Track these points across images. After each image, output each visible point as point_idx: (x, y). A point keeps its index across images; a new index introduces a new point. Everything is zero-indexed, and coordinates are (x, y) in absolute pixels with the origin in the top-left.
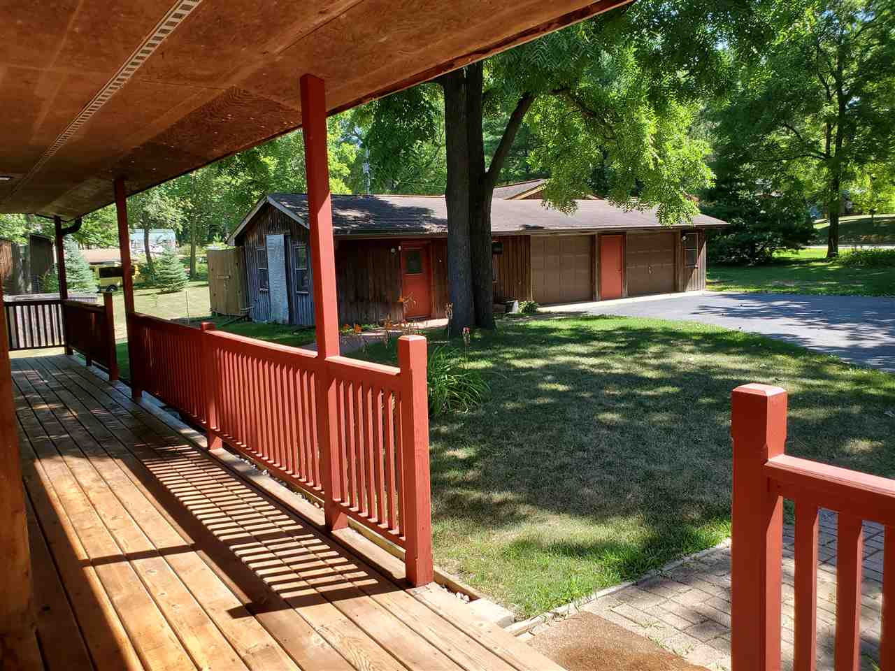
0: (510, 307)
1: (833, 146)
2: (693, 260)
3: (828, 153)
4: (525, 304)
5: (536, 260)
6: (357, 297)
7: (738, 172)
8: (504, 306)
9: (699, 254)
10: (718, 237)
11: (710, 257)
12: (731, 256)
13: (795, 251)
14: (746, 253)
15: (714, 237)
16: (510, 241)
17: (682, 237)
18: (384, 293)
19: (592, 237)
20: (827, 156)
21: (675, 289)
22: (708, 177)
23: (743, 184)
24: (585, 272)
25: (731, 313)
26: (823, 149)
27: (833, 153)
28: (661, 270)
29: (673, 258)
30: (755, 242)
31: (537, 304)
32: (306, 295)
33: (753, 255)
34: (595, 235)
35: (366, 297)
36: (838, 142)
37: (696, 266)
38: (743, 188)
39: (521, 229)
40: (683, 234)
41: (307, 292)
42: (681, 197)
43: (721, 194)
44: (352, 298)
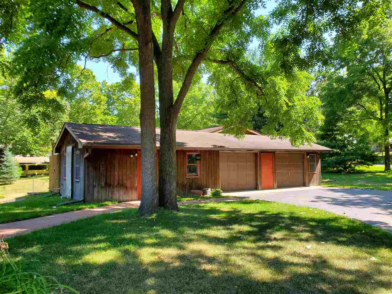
0: (205, 193)
1: (384, 114)
2: (313, 169)
3: (382, 117)
4: (214, 191)
5: (223, 165)
6: (106, 184)
7: (336, 126)
8: (202, 192)
9: (317, 165)
10: (326, 158)
11: (323, 168)
12: (334, 168)
13: (367, 167)
14: (342, 167)
15: (325, 158)
16: (207, 154)
17: (307, 156)
18: (125, 182)
19: (256, 154)
20: (381, 119)
21: (304, 185)
22: (320, 118)
23: (339, 132)
24: (252, 173)
25: (336, 202)
26: (379, 116)
27: (384, 118)
28: (296, 173)
29: (302, 167)
30: (346, 161)
31: (221, 191)
32: (79, 182)
33: (346, 168)
34: (257, 153)
35: (112, 183)
36: (386, 113)
37: (315, 172)
38: (338, 134)
39: (212, 147)
40: (308, 154)
41: (78, 180)
42: (303, 129)
43: (327, 137)
44: (103, 184)
